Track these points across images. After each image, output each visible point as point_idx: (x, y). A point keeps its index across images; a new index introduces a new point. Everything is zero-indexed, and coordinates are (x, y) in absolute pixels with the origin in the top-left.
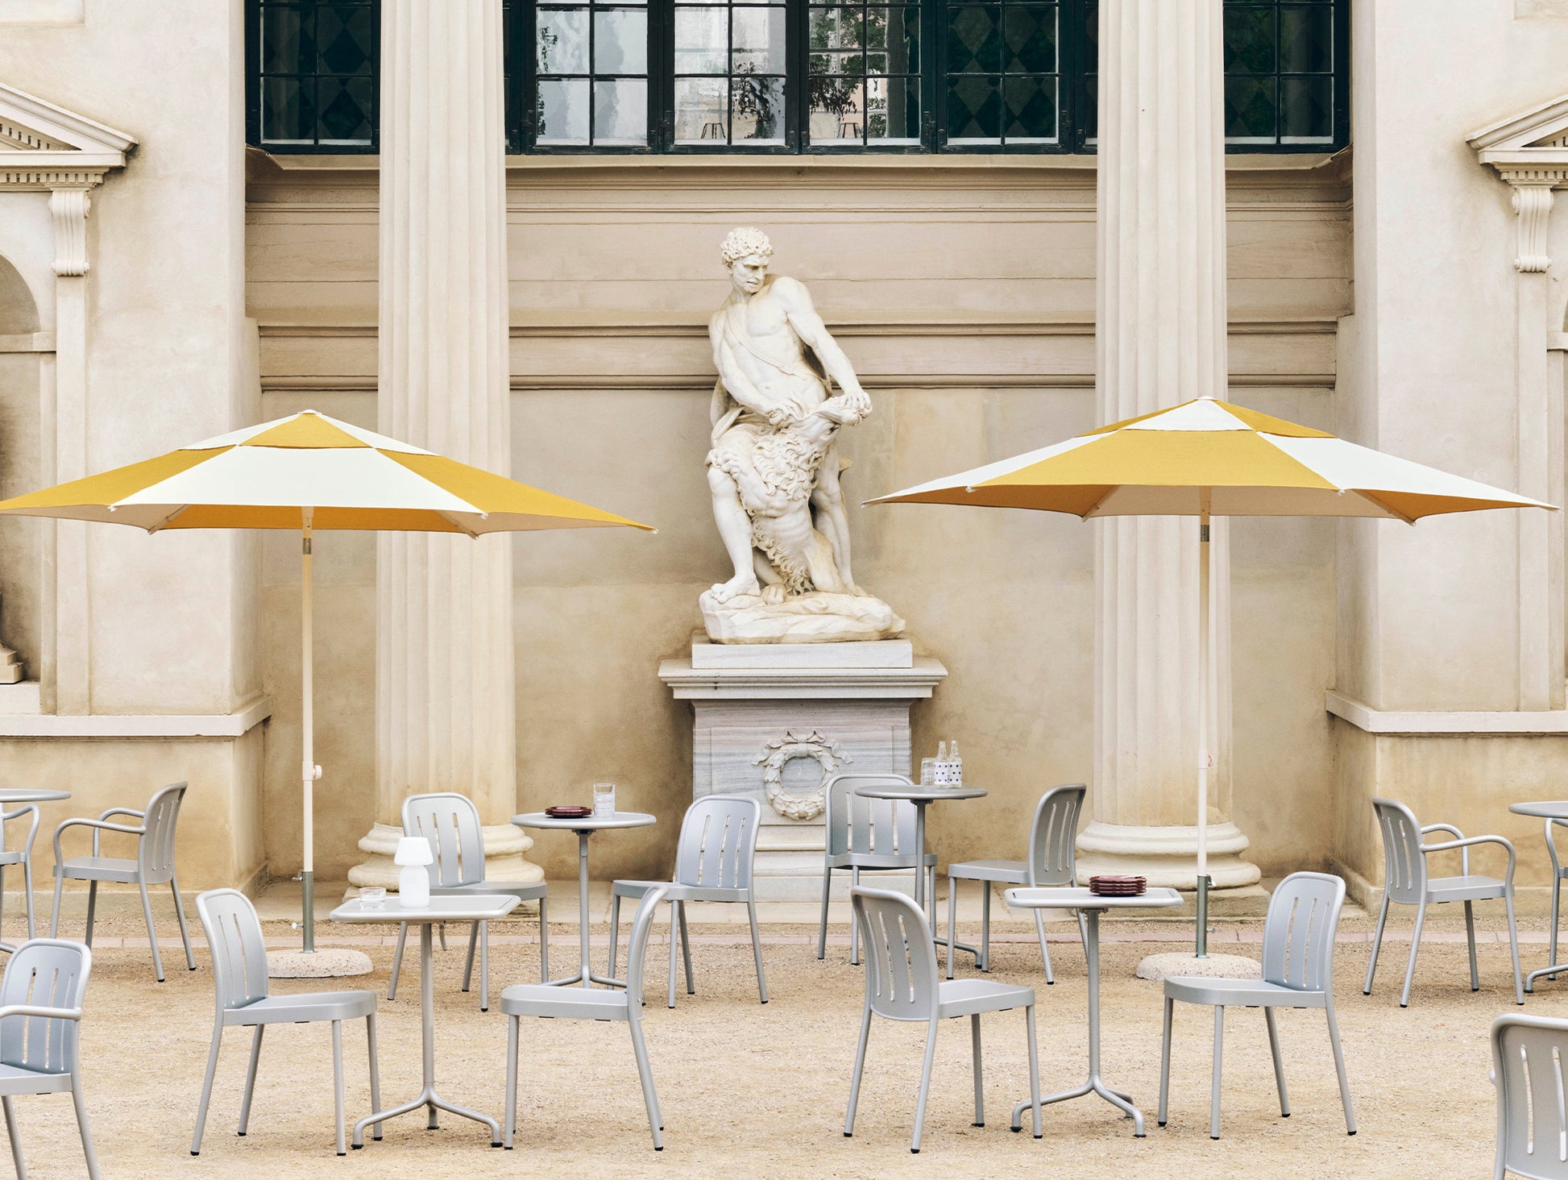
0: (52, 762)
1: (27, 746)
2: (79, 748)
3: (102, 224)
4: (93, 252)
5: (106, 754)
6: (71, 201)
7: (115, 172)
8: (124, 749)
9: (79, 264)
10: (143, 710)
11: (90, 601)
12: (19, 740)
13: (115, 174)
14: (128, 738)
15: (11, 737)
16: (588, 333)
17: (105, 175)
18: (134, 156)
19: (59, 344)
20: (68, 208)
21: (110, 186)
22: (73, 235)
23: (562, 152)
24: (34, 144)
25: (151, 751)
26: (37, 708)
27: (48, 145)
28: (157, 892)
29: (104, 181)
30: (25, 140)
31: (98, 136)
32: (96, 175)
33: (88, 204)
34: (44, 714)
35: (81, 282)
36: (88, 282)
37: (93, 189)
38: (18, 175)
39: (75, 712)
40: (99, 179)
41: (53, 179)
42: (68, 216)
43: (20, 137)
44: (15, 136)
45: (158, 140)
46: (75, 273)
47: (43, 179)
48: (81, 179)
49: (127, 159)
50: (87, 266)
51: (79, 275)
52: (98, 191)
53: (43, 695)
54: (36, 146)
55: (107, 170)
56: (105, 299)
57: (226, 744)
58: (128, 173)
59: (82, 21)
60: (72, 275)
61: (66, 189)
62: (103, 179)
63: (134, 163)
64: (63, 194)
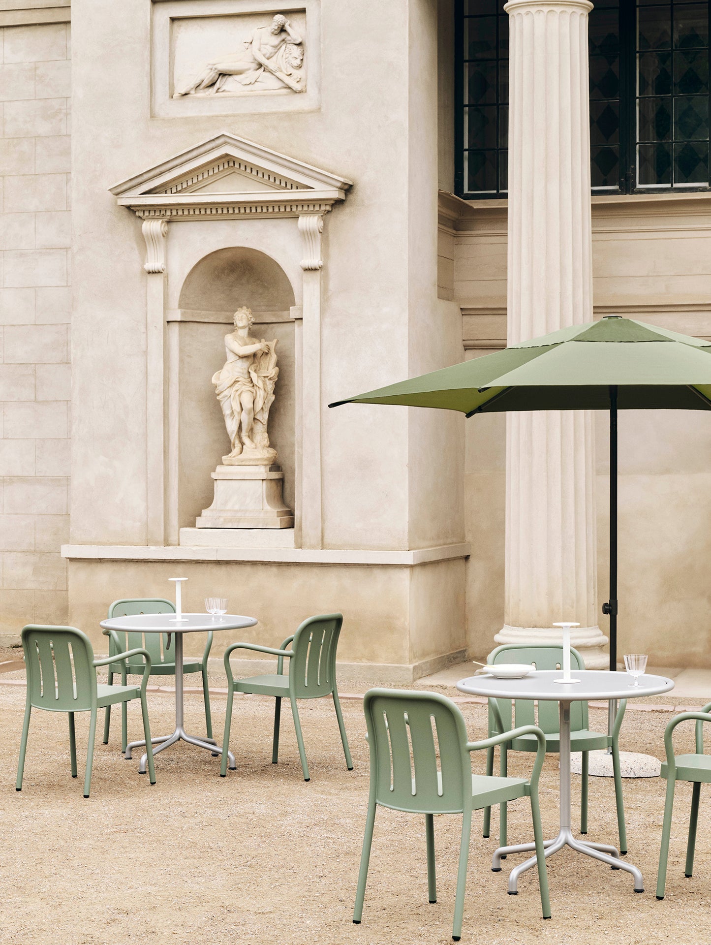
0: (300, 578)
1: (284, 568)
2: (316, 570)
3: (331, 237)
4: (325, 254)
5: (333, 573)
6: (310, 222)
7: (338, 203)
8: (344, 572)
9: (316, 262)
10: (355, 547)
11: (322, 476)
12: (280, 564)
13: (339, 204)
14: (345, 564)
15: (275, 562)
16: (669, 309)
17: (332, 206)
18: (351, 193)
19: (304, 314)
20: (308, 226)
21: (336, 212)
22: (313, 244)
23: (653, 192)
24: (289, 186)
25: (359, 573)
26: (293, 545)
27: (297, 187)
28: (362, 664)
29: (332, 209)
30: (283, 184)
31: (324, 179)
32: (326, 205)
33: (322, 223)
34: (296, 548)
35: (318, 273)
36: (322, 273)
37: (325, 214)
38: (279, 206)
39: (313, 547)
40: (328, 208)
41: (300, 208)
42: (308, 231)
43: (280, 182)
44: (278, 182)
45: (365, 182)
46: (313, 268)
47: (294, 209)
48: (317, 208)
49: (346, 195)
50: (321, 263)
51: (316, 270)
52: (328, 216)
53: (296, 536)
54: (290, 188)
55: (333, 202)
56: (332, 285)
57: (405, 570)
58: (347, 204)
59: (320, 109)
60: (312, 270)
61: (307, 215)
62: (332, 208)
63: (351, 197)
64: (305, 218)
